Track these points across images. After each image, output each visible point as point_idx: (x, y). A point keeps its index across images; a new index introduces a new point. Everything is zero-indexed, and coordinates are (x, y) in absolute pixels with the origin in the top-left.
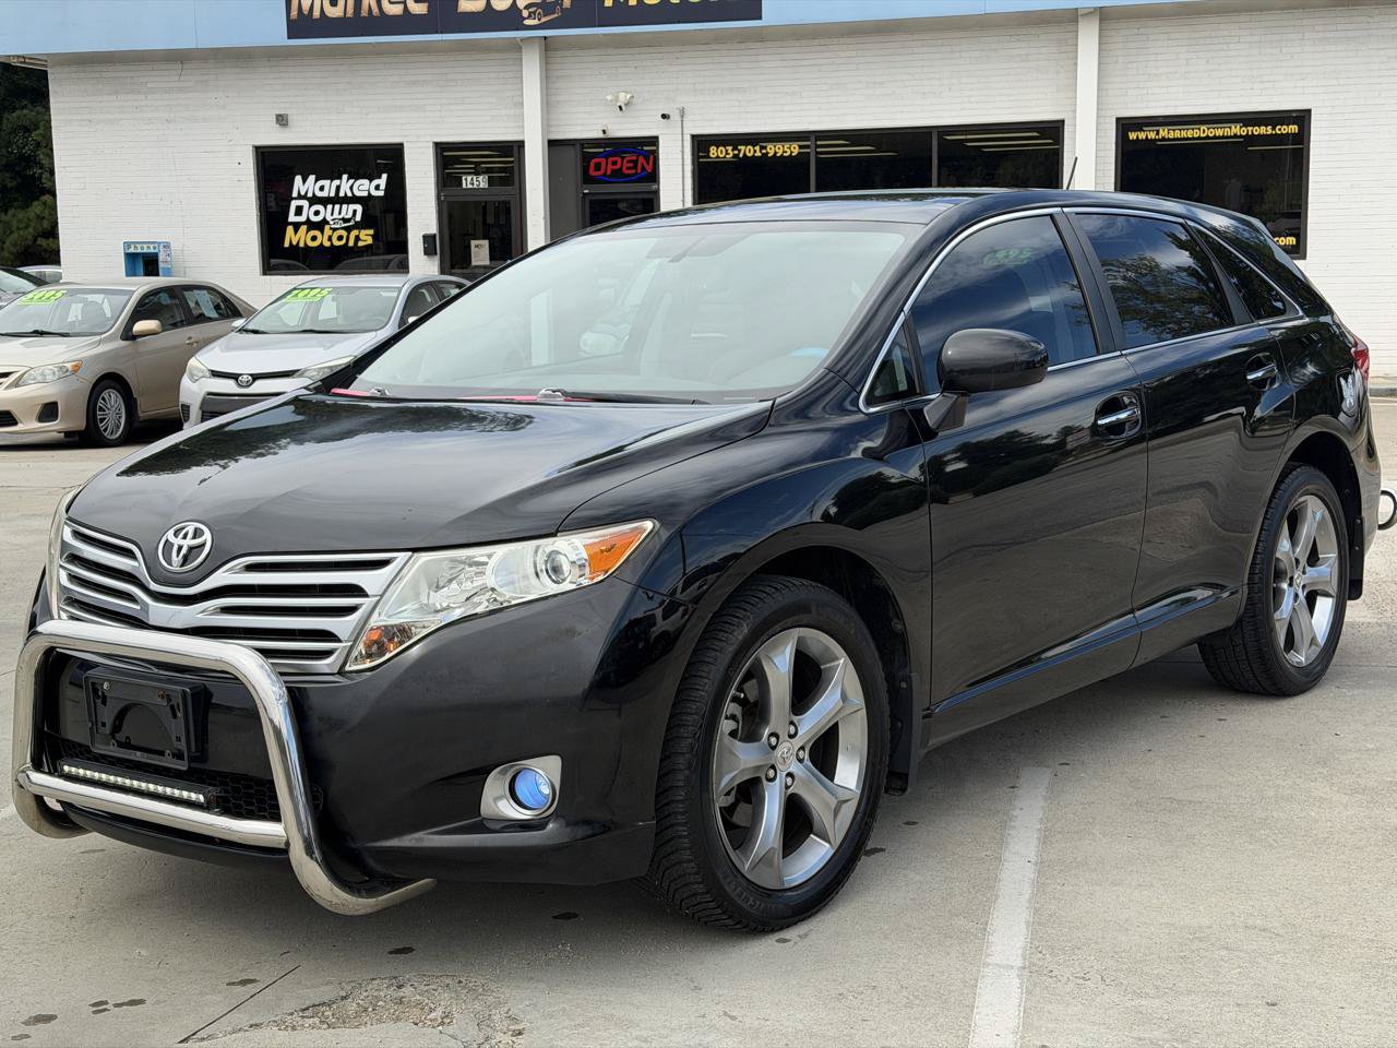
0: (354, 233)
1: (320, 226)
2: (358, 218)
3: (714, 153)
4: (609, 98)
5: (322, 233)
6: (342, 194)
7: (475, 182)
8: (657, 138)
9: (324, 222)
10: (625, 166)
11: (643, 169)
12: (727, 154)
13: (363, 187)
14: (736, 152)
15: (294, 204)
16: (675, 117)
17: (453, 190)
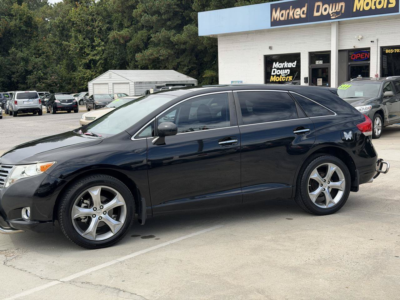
0: (288, 77)
1: (279, 76)
2: (289, 73)
3: (387, 51)
4: (356, 37)
5: (280, 77)
6: (285, 67)
7: (319, 63)
8: (370, 48)
9: (280, 74)
10: (361, 56)
11: (367, 57)
12: (391, 51)
13: (290, 65)
14: (394, 51)
15: (273, 70)
16: (375, 41)
17: (313, 65)
